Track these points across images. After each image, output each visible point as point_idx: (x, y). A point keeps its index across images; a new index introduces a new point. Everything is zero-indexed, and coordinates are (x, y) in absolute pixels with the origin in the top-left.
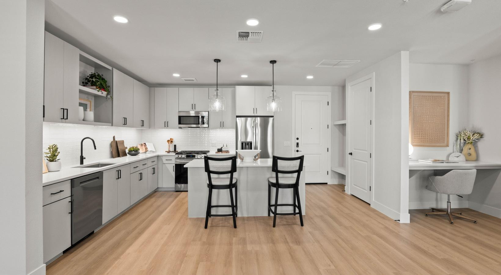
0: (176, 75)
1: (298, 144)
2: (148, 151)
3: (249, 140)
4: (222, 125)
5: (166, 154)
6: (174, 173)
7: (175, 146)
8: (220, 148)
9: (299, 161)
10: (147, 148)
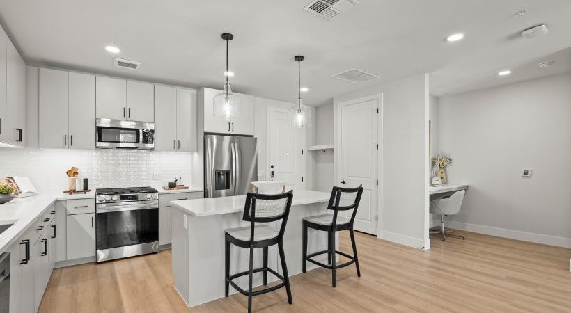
0: (113, 49)
1: (273, 173)
2: (21, 193)
3: (225, 167)
4: (177, 146)
5: (68, 196)
6: (94, 230)
7: (86, 181)
8: (172, 181)
9: (355, 194)
10: (18, 188)
